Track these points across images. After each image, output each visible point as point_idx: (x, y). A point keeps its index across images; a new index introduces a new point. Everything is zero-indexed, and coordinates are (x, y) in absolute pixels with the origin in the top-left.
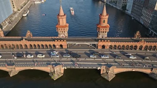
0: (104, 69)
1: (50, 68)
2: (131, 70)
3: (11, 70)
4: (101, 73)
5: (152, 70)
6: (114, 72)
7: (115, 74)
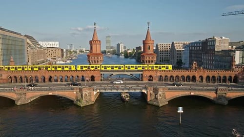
0: (151, 92)
1: (76, 93)
2: (189, 93)
3: (19, 97)
4: (148, 100)
5: (216, 93)
6: (165, 98)
7: (168, 101)
